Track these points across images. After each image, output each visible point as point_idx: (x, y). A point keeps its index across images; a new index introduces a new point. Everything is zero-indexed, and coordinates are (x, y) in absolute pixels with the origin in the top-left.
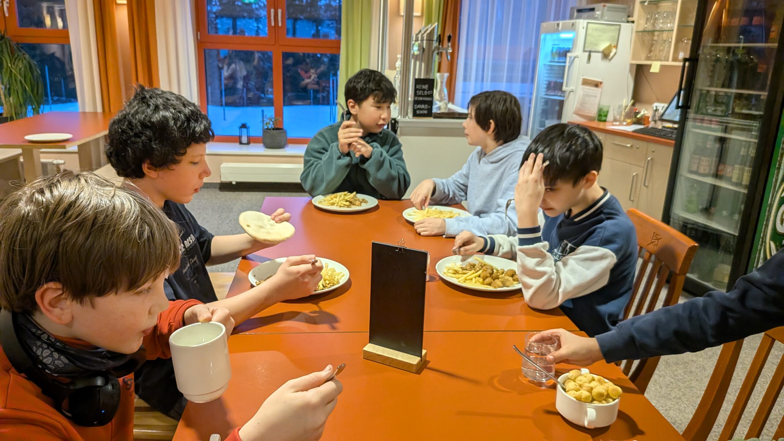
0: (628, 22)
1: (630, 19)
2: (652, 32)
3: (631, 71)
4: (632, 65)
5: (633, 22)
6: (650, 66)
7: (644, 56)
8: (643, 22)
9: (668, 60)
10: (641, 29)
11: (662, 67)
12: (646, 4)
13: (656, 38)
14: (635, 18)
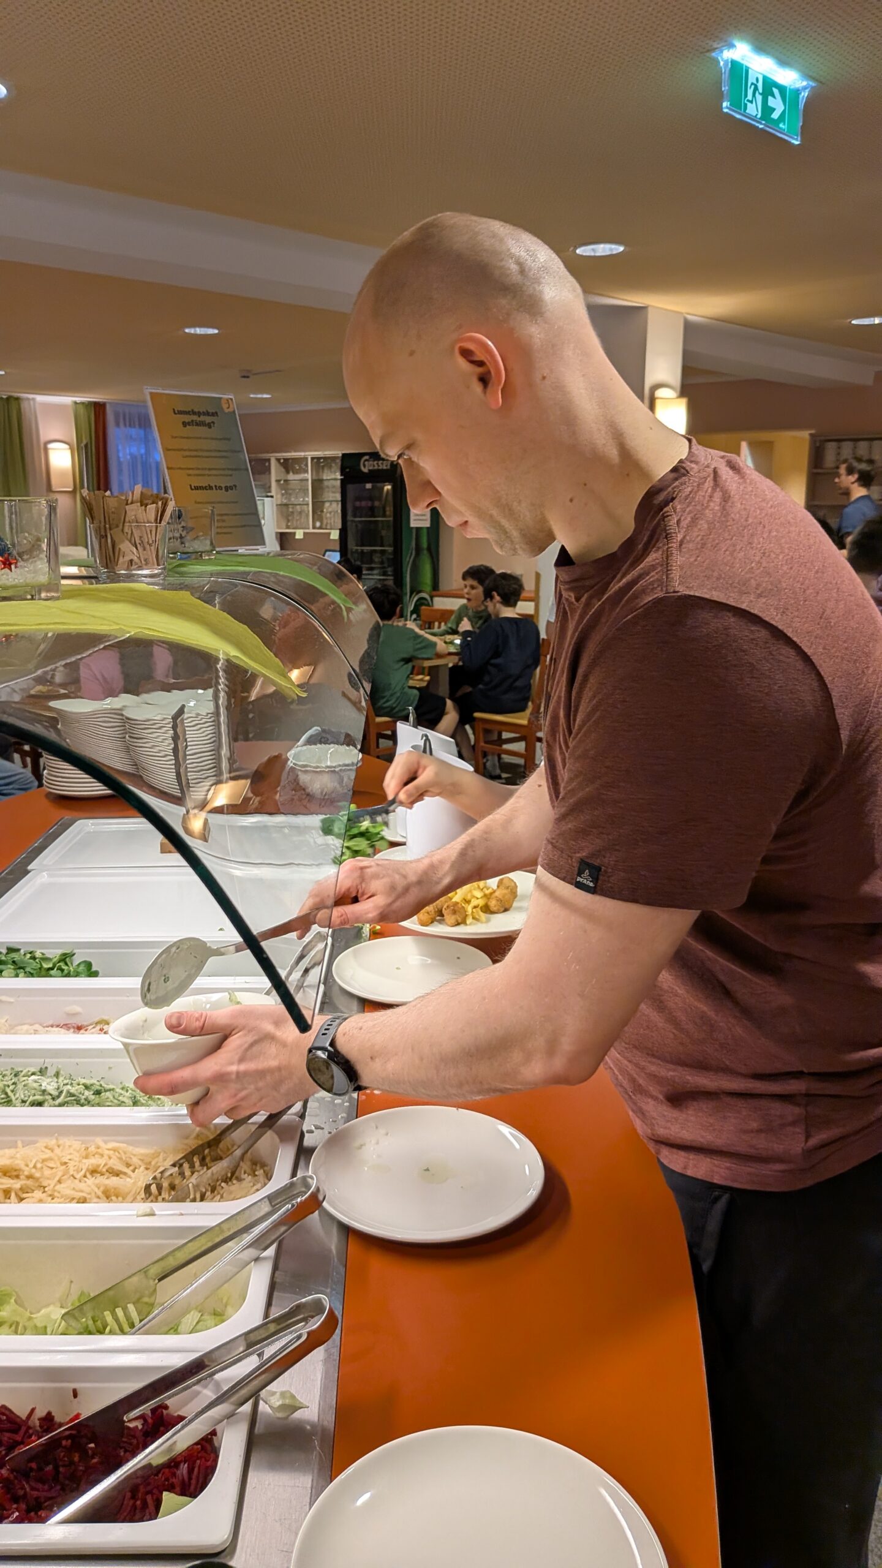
0: (268, 497)
1: (269, 494)
2: (286, 505)
3: (277, 538)
4: (277, 533)
5: (272, 497)
6: (294, 534)
7: (284, 525)
8: (279, 496)
9: (309, 529)
10: (279, 503)
11: (305, 534)
12: (282, 482)
13: (291, 510)
14: (273, 493)
